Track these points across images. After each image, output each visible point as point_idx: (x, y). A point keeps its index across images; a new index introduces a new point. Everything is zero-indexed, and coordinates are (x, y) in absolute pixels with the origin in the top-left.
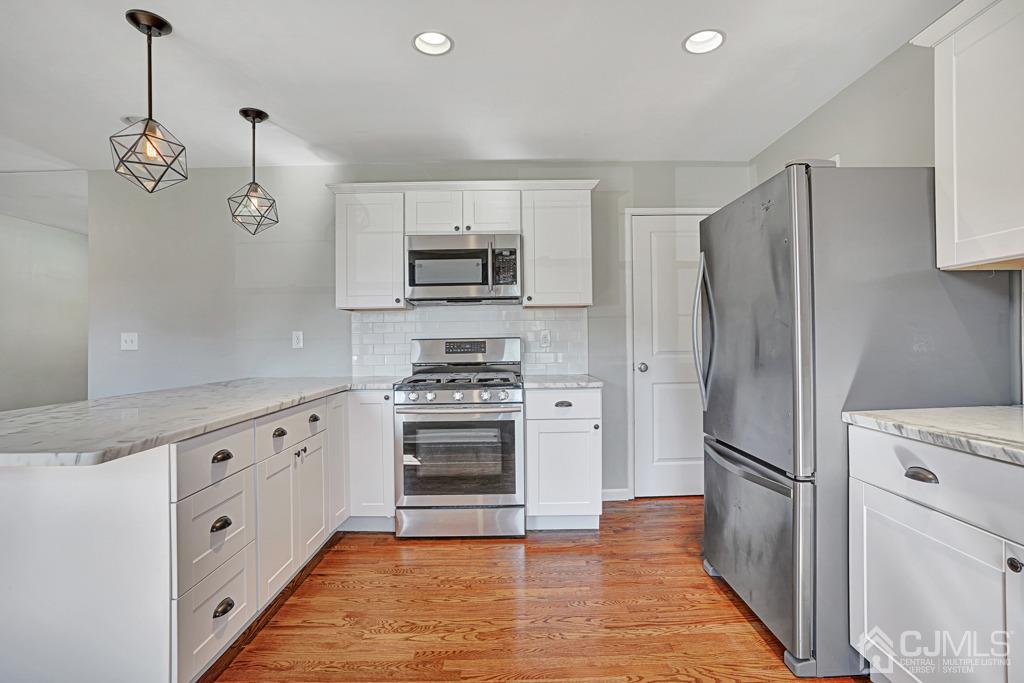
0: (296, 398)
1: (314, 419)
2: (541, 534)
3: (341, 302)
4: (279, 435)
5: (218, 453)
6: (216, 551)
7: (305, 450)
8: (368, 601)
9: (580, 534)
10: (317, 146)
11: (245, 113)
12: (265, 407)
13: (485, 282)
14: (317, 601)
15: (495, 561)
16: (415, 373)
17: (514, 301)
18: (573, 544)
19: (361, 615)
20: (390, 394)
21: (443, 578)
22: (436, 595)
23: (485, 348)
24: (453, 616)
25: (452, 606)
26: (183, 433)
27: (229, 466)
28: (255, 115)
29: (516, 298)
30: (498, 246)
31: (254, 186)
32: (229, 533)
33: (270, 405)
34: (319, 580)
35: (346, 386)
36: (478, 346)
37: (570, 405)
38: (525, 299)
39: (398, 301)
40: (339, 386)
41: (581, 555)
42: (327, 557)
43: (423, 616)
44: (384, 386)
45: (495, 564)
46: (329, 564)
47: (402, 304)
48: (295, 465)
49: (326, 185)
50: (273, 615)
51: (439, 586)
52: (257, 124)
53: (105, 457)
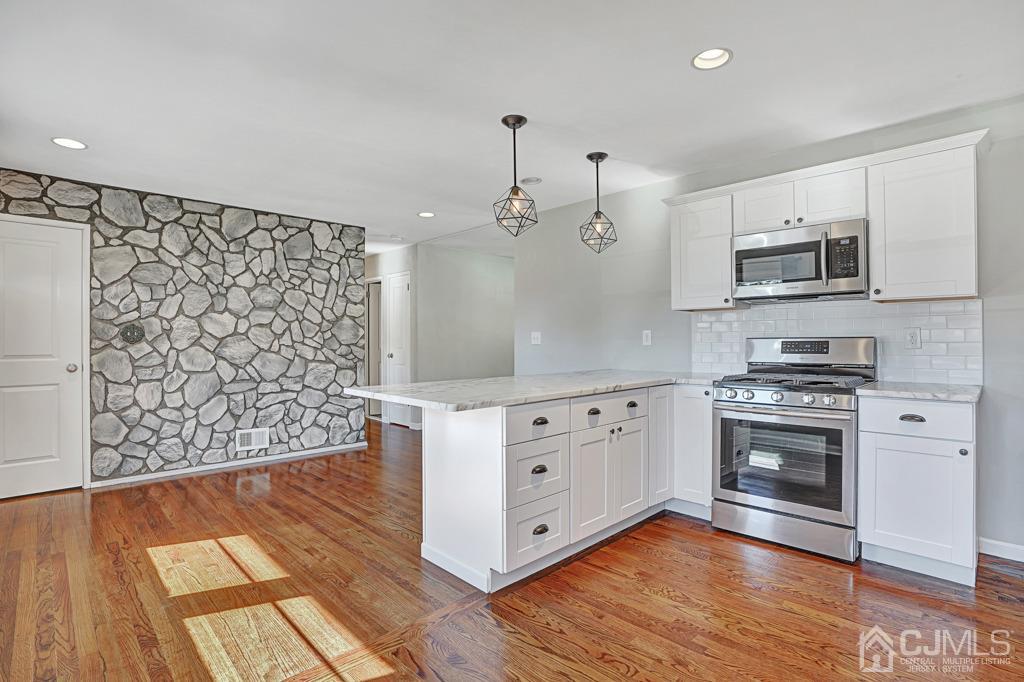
0: (612, 385)
1: (633, 405)
2: (880, 568)
3: (677, 304)
4: (594, 414)
5: (539, 419)
6: (537, 487)
7: (620, 429)
8: (661, 568)
9: (938, 583)
10: (656, 167)
11: (590, 157)
12: (579, 390)
13: (818, 276)
14: (621, 554)
15: (801, 575)
16: (749, 372)
17: (861, 295)
18: (918, 591)
19: (650, 576)
20: (710, 389)
21: (737, 573)
22: (722, 584)
23: (827, 348)
24: (727, 605)
25: (731, 598)
26: (509, 401)
27: (547, 430)
28: (597, 157)
29: (862, 292)
30: (835, 235)
31: (598, 214)
32: (546, 478)
33: (584, 389)
34: (631, 542)
35: (671, 380)
36: (821, 346)
37: (922, 420)
38: (872, 292)
39: (726, 301)
40: (663, 379)
41: (921, 605)
42: (646, 527)
43: (699, 595)
44: (705, 382)
45: (801, 578)
46: (647, 533)
47: (730, 304)
48: (611, 441)
49: (663, 200)
50: (589, 554)
51: (729, 577)
52: (600, 164)
53: (458, 409)
